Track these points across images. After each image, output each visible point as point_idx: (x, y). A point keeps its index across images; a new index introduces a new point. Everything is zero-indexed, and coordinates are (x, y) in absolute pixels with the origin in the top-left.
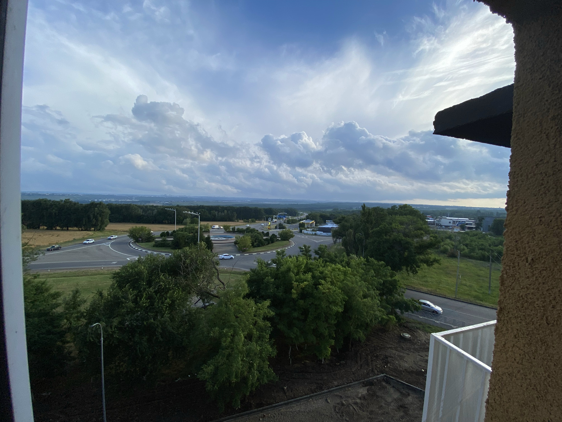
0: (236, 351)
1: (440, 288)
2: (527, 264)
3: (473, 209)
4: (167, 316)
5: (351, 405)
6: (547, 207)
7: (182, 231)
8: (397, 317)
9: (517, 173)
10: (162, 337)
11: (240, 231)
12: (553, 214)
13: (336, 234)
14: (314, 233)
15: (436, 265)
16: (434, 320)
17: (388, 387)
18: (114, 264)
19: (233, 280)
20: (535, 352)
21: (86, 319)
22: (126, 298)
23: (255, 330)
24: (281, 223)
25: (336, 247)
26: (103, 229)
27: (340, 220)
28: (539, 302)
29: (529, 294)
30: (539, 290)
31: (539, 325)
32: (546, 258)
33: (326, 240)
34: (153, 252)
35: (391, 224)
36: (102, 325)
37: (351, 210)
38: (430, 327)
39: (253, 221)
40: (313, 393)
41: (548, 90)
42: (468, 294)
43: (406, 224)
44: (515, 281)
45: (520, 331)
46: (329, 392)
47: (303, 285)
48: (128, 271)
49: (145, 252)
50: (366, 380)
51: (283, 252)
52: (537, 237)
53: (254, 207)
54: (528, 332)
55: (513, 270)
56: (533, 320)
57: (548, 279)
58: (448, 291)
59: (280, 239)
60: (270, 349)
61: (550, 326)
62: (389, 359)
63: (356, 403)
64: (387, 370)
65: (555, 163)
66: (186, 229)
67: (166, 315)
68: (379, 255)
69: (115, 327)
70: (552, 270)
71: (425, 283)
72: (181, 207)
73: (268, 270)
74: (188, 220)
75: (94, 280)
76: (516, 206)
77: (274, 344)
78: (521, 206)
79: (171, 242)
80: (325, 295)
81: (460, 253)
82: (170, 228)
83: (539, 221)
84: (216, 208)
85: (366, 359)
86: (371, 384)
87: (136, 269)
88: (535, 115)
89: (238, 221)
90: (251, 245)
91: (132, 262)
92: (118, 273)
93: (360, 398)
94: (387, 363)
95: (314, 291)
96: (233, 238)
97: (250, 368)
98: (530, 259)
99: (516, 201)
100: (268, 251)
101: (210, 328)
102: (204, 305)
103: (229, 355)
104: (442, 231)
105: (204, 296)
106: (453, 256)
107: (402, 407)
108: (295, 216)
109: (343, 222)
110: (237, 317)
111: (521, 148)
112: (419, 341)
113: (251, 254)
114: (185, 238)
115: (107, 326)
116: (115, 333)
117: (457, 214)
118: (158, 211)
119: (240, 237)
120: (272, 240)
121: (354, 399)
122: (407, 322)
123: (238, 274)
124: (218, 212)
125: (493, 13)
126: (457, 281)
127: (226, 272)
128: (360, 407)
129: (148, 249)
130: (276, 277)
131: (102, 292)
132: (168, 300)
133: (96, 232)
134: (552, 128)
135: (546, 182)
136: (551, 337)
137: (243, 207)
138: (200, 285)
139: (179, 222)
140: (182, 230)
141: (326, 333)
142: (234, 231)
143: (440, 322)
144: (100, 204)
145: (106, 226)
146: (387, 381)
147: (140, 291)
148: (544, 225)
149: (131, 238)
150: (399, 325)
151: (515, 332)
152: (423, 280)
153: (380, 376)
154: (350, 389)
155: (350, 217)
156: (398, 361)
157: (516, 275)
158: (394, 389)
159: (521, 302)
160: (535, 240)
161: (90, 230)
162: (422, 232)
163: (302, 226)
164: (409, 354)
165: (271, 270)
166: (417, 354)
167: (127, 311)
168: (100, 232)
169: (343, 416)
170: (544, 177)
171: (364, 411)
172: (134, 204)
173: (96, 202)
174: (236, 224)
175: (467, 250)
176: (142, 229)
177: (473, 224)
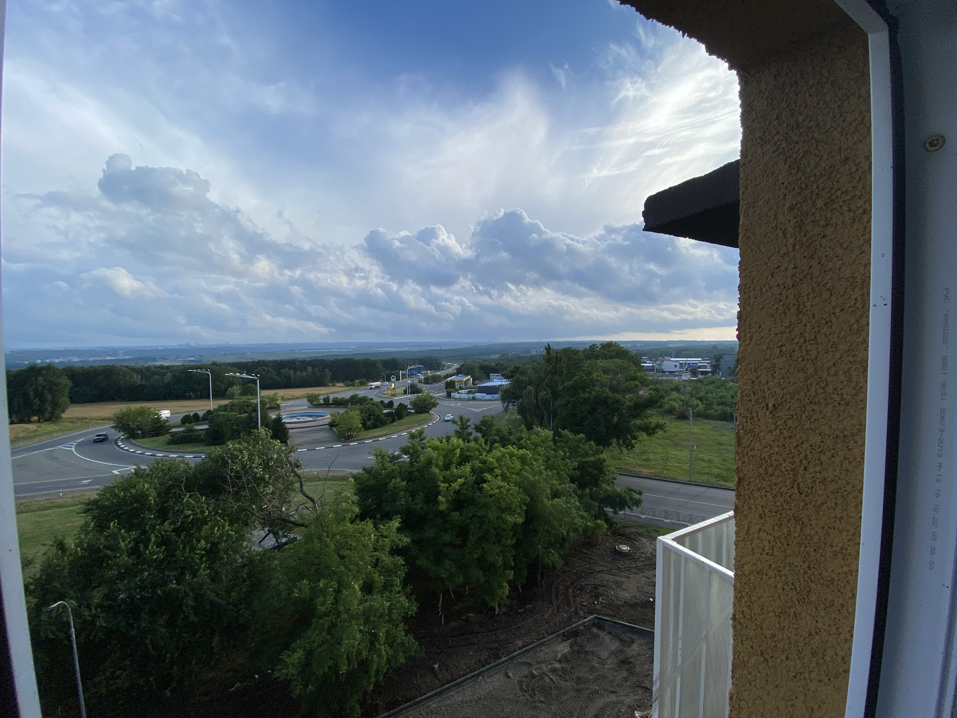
0: (344, 616)
1: (667, 468)
2: (768, 413)
3: (706, 344)
4: (204, 573)
5: (547, 675)
6: (787, 331)
7: (225, 411)
8: (608, 521)
9: (748, 286)
10: (196, 614)
11: (338, 403)
12: (797, 340)
13: (508, 396)
14: (471, 396)
15: (660, 433)
16: (662, 519)
17: (602, 634)
18: (84, 485)
19: (330, 491)
20: (788, 535)
21: (35, 597)
22: (115, 548)
23: (377, 575)
24: (413, 384)
25: (507, 416)
26: (58, 418)
27: (512, 372)
28: (787, 463)
29: (773, 454)
30: (785, 448)
31: (790, 496)
32: (790, 402)
33: (492, 406)
34: (167, 454)
35: (590, 373)
36: (70, 604)
37: (529, 355)
38: (658, 530)
39: (362, 384)
40: (483, 666)
41: (784, 168)
42: (707, 474)
43: (613, 372)
44: (754, 438)
45: (766, 508)
46: (510, 659)
47: (455, 486)
48: (116, 495)
49: (151, 455)
50: (566, 629)
51: (421, 433)
52: (777, 374)
53: (362, 358)
54: (776, 508)
55: (751, 423)
56: (781, 491)
57: (795, 431)
58: (679, 471)
59: (413, 411)
60: (405, 603)
61: (803, 496)
62: (601, 590)
63: (554, 670)
64: (598, 607)
65: (795, 270)
66: (233, 405)
67: (201, 571)
68: (576, 426)
69: (98, 606)
70: (799, 418)
71: (645, 463)
72: (220, 365)
73: (394, 467)
74: (236, 389)
75: (45, 519)
76: (749, 333)
77: (412, 594)
78: (756, 332)
79: (203, 432)
80: (494, 498)
81: (693, 412)
82: (201, 407)
83: (779, 351)
84: (291, 364)
85: (565, 595)
86: (575, 634)
87: (133, 491)
88: (768, 204)
89: (334, 386)
90: (360, 426)
91: (123, 477)
92: (95, 502)
93: (560, 661)
94: (597, 596)
95: (476, 494)
96: (327, 416)
97: (372, 643)
98: (770, 405)
99: (749, 325)
100: (393, 433)
101: (292, 583)
102: (278, 543)
103: (334, 625)
104: (665, 380)
105: (276, 526)
106: (683, 417)
107: (625, 663)
108: (438, 369)
109: (517, 375)
110: (342, 557)
111: (752, 250)
112: (643, 555)
113: (363, 441)
114: (232, 424)
115: (79, 606)
116: (99, 617)
117: (685, 352)
118: (174, 376)
119: (339, 413)
120: (399, 413)
121: (551, 664)
122: (624, 527)
123: (338, 480)
124: (295, 371)
125: (710, 54)
126: (691, 454)
127: (317, 478)
128: (560, 676)
129: (156, 450)
130: (409, 477)
131: (64, 542)
132: (203, 543)
133: (42, 425)
134: (790, 222)
135: (785, 297)
136: (806, 512)
137: (343, 359)
138: (268, 506)
139: (219, 395)
140: (225, 408)
141: (500, 561)
142: (327, 404)
143: (670, 520)
144: (49, 368)
145: (63, 411)
146: (599, 624)
147: (144, 532)
148: (786, 357)
149: (119, 432)
150: (612, 533)
151: (760, 510)
152: (643, 457)
153: (588, 618)
154: (543, 648)
155: (528, 366)
156: (614, 590)
157: (755, 430)
158: (611, 636)
159: (764, 467)
160: (776, 379)
161: (30, 422)
162: (637, 383)
163: (450, 386)
164: (630, 578)
165: (400, 467)
166: (642, 574)
167: (119, 573)
168: (52, 423)
169: (535, 695)
170: (782, 290)
171: (566, 681)
172: (122, 364)
173: (38, 366)
174: (330, 392)
175: (701, 407)
176: (142, 413)
177: (708, 367)
